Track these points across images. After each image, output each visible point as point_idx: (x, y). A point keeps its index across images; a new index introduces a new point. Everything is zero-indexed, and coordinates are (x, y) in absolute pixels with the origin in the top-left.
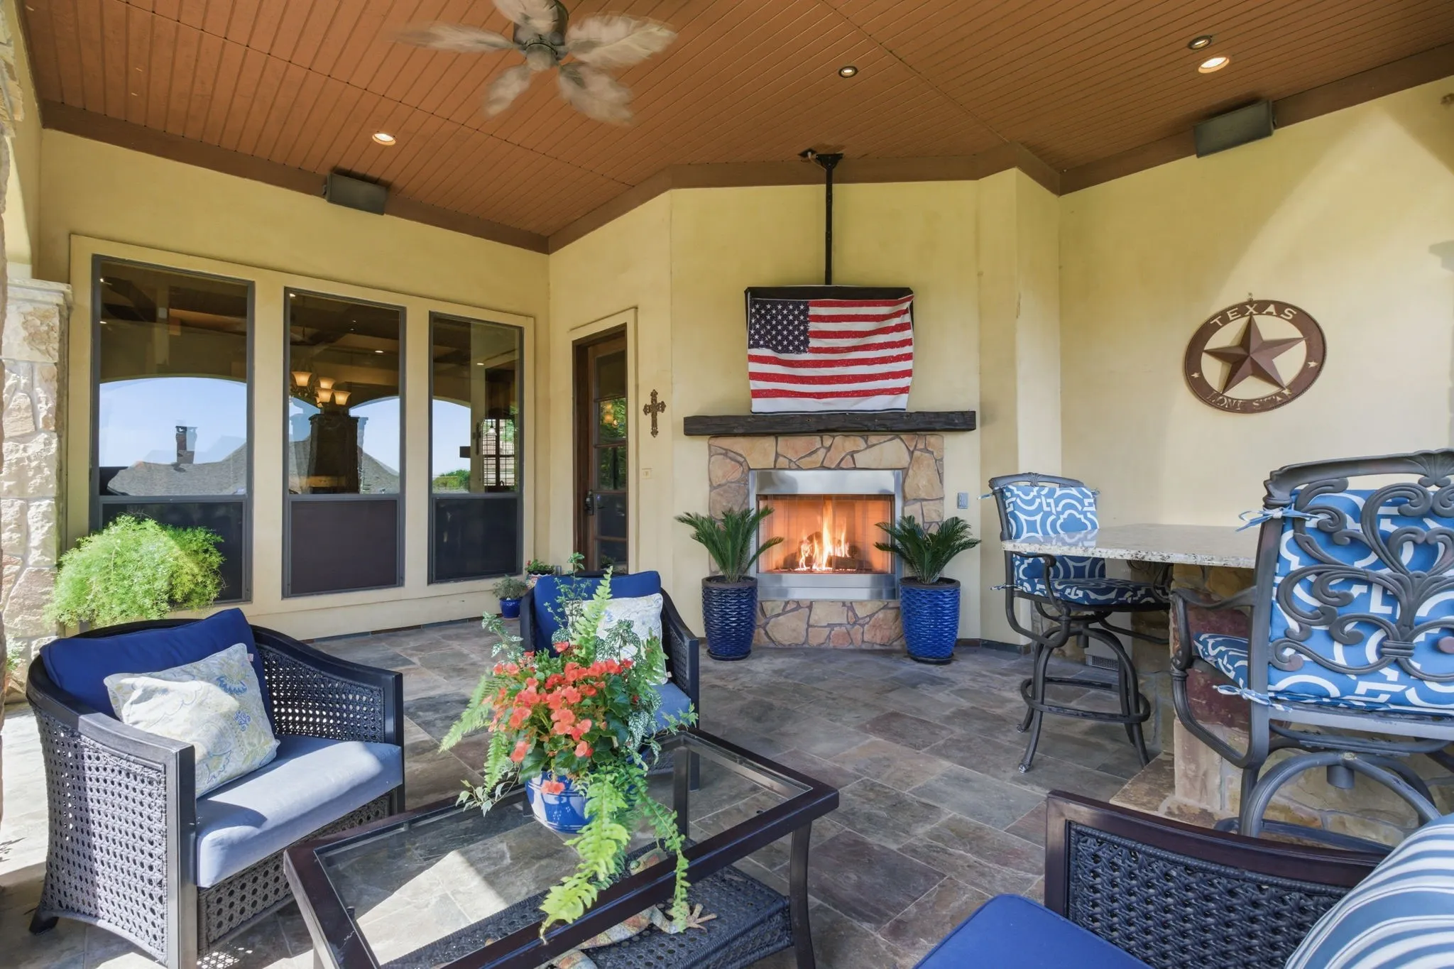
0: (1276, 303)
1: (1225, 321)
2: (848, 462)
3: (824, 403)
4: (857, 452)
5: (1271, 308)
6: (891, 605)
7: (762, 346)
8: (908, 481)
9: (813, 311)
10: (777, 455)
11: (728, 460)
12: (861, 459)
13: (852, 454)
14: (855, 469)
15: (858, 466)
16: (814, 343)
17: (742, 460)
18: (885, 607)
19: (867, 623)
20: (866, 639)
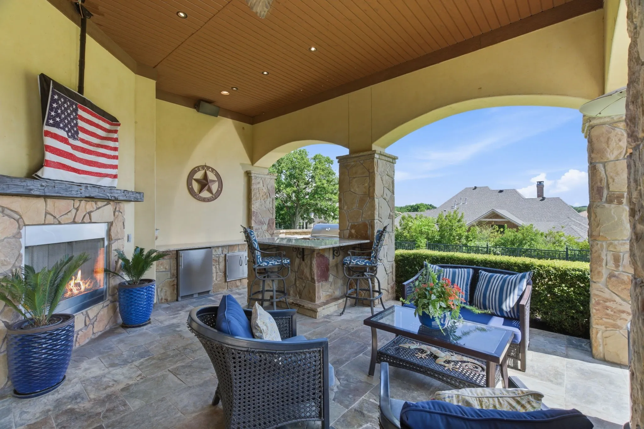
0: (212, 168)
1: (199, 170)
2: (87, 219)
3: (83, 178)
4: (92, 212)
5: (210, 170)
6: (105, 305)
7: (61, 128)
8: (113, 229)
9: (80, 112)
10: (47, 213)
11: (6, 217)
12: (94, 216)
13: (89, 213)
14: (91, 222)
15: (93, 221)
16: (81, 135)
17: (17, 217)
18: (103, 307)
19: (95, 321)
20: (95, 331)
